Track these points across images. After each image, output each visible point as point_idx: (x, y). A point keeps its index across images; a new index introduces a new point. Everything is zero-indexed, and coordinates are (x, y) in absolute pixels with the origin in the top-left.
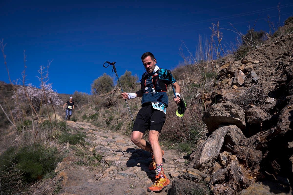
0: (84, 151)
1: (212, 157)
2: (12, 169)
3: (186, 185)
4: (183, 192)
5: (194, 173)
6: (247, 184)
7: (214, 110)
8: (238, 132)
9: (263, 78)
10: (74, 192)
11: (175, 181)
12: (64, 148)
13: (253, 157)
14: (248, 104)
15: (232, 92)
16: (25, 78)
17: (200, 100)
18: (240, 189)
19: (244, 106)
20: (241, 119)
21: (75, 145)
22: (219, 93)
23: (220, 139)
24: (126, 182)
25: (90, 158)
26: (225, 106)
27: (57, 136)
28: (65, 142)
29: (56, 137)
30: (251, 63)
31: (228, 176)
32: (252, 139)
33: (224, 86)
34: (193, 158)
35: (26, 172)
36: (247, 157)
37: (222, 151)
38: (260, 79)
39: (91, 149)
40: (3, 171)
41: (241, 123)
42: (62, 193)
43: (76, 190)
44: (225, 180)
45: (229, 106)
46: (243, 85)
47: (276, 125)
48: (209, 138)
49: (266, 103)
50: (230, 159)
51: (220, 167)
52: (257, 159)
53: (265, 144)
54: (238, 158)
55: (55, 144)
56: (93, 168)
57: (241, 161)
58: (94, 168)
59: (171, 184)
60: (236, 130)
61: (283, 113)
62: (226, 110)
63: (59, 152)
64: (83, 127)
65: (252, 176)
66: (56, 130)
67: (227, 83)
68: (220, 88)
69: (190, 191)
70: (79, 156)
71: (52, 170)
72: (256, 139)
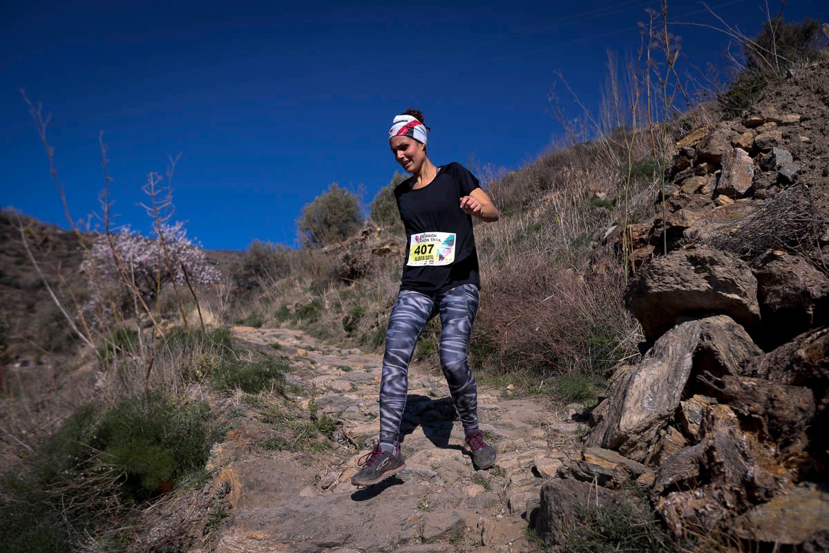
0: (285, 410)
1: (656, 414)
2: (92, 464)
3: (581, 497)
4: (573, 516)
5: (603, 460)
6: (766, 489)
7: (660, 272)
8: (735, 335)
9: (812, 167)
10: (261, 524)
11: (549, 485)
12: (227, 404)
13: (784, 407)
14: (765, 250)
15: (715, 215)
16: (109, 211)
17: (618, 247)
18: (747, 504)
19: (751, 258)
20: (745, 295)
21: (258, 393)
22: (675, 222)
23: (682, 358)
24: (407, 493)
25: (302, 428)
26: (693, 260)
27: (207, 371)
28: (229, 385)
29: (204, 373)
30: (773, 124)
31: (707, 467)
32: (779, 356)
33: (689, 200)
34: (601, 418)
35: (129, 472)
36: (767, 409)
37: (687, 394)
38: (804, 172)
39: (305, 404)
40: (67, 472)
41: (745, 307)
42: (228, 527)
43: (266, 519)
44: (698, 478)
45: (704, 258)
46: (751, 193)
48: (647, 358)
49: (823, 244)
50: (713, 416)
51: (684, 440)
52: (796, 414)
53: (822, 369)
54: (736, 412)
55: (203, 392)
56: (311, 457)
57: (747, 423)
58: (315, 456)
59: (538, 497)
60: (730, 330)
62: (696, 271)
63: (216, 414)
64: (281, 343)
65: (782, 465)
66: (203, 352)
67: (699, 190)
68: (677, 208)
69: (593, 515)
70: (271, 423)
71: (198, 465)
72: (793, 352)
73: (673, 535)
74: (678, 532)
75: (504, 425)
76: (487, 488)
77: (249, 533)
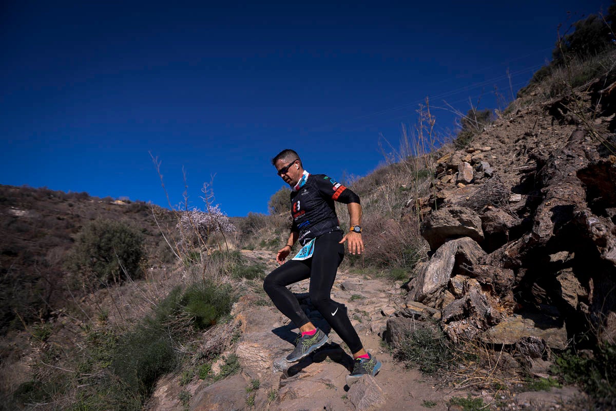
1: (440, 285)
2: (181, 313)
3: (407, 325)
4: (403, 335)
5: (416, 308)
6: (497, 319)
7: (437, 218)
10: (256, 340)
11: (391, 320)
12: (239, 285)
13: (502, 279)
14: (484, 207)
15: (458, 192)
16: (187, 201)
17: (414, 208)
18: (488, 326)
19: (478, 210)
20: (476, 227)
21: (252, 279)
22: (440, 196)
23: (450, 258)
26: (452, 212)
27: (230, 270)
28: (240, 276)
29: (228, 271)
30: (479, 151)
31: (467, 309)
32: (496, 255)
33: (445, 186)
34: (413, 287)
35: (197, 316)
36: (494, 280)
37: (453, 275)
38: (496, 171)
40: (170, 316)
41: (477, 233)
42: (241, 341)
43: (258, 338)
44: (463, 314)
45: (457, 211)
46: (473, 182)
47: (530, 230)
48: (433, 258)
49: (510, 202)
50: (468, 284)
51: (453, 297)
52: (507, 282)
53: (517, 260)
54: (479, 282)
55: (229, 279)
57: (485, 287)
59: (385, 325)
60: (471, 244)
61: (540, 212)
62: (454, 217)
63: (234, 289)
64: (262, 257)
65: (502, 306)
66: (228, 261)
67: (449, 181)
68: (440, 189)
69: (413, 334)
71: (227, 313)
72: (502, 253)
73: (453, 343)
74: (456, 341)
75: (366, 292)
76: (360, 321)
77: (251, 344)
